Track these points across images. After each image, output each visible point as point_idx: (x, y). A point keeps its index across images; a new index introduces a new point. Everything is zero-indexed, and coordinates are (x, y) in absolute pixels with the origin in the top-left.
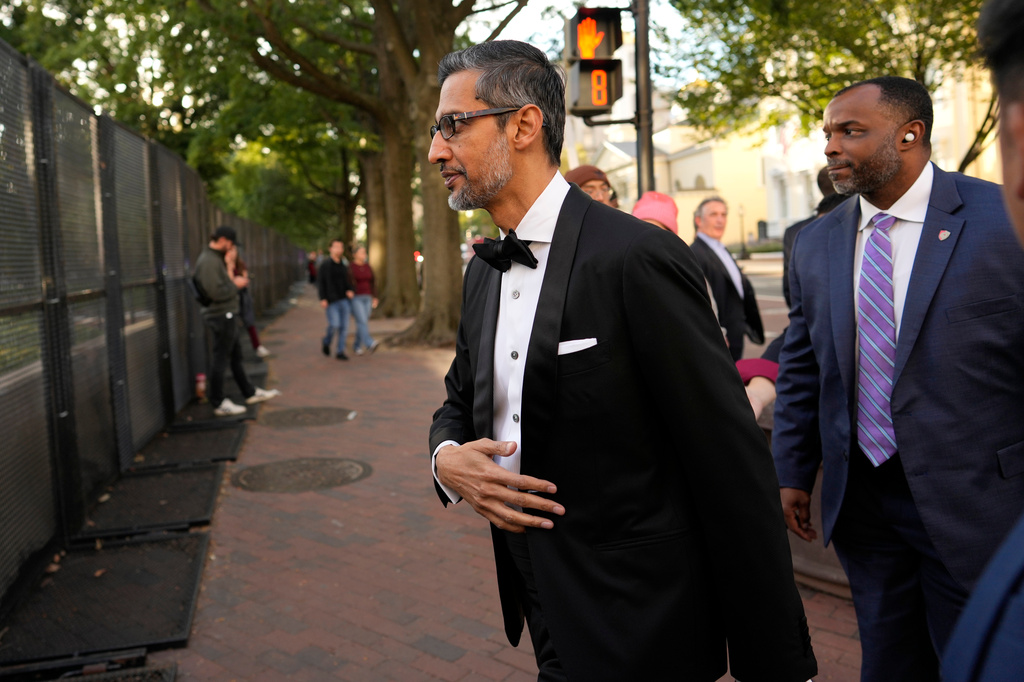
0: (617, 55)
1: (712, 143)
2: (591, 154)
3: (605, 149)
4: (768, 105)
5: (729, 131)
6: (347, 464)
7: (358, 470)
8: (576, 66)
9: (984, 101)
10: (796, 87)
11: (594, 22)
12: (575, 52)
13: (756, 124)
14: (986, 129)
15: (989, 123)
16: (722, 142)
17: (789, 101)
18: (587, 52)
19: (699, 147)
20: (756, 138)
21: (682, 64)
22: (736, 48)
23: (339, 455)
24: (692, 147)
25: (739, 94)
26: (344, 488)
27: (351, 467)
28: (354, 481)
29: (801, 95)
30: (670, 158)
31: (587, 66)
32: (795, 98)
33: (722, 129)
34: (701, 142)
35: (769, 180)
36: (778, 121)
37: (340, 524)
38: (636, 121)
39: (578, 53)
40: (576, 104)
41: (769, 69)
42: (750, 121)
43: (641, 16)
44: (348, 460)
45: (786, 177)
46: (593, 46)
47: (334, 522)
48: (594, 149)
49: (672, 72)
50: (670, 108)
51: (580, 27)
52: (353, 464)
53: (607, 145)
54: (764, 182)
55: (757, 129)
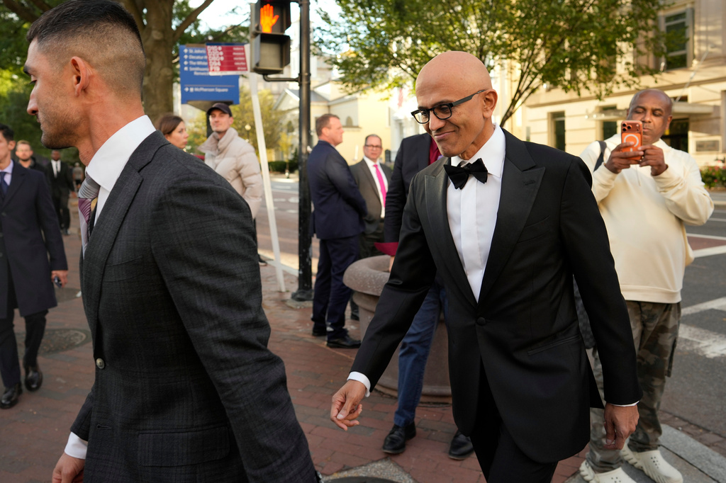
0: (287, 32)
1: (357, 95)
2: (276, 97)
3: (286, 94)
4: (394, 72)
5: (367, 88)
6: (72, 333)
7: (82, 337)
8: (258, 38)
9: (515, 81)
10: (409, 62)
11: (272, 7)
12: (258, 28)
13: (386, 85)
14: (516, 98)
15: (518, 95)
16: (363, 95)
17: (405, 70)
18: (267, 29)
19: (348, 97)
20: (386, 94)
21: (339, 40)
22: (373, 33)
23: (67, 326)
24: (343, 97)
25: (376, 63)
26: (68, 352)
27: (77, 334)
28: (78, 346)
29: (412, 67)
30: (330, 104)
31: (266, 38)
32: (409, 70)
33: (364, 86)
34: (350, 94)
35: (393, 122)
36: (398, 83)
37: (63, 381)
38: (299, 80)
39: (260, 28)
40: (257, 65)
41: (394, 48)
42: (382, 83)
43: (304, 6)
44: (74, 329)
45: (403, 121)
46: (271, 25)
47: (58, 379)
48: (279, 94)
49: (333, 45)
50: (331, 69)
51: (262, 10)
52: (76, 332)
53: (287, 91)
54: (390, 124)
55: (386, 88)
